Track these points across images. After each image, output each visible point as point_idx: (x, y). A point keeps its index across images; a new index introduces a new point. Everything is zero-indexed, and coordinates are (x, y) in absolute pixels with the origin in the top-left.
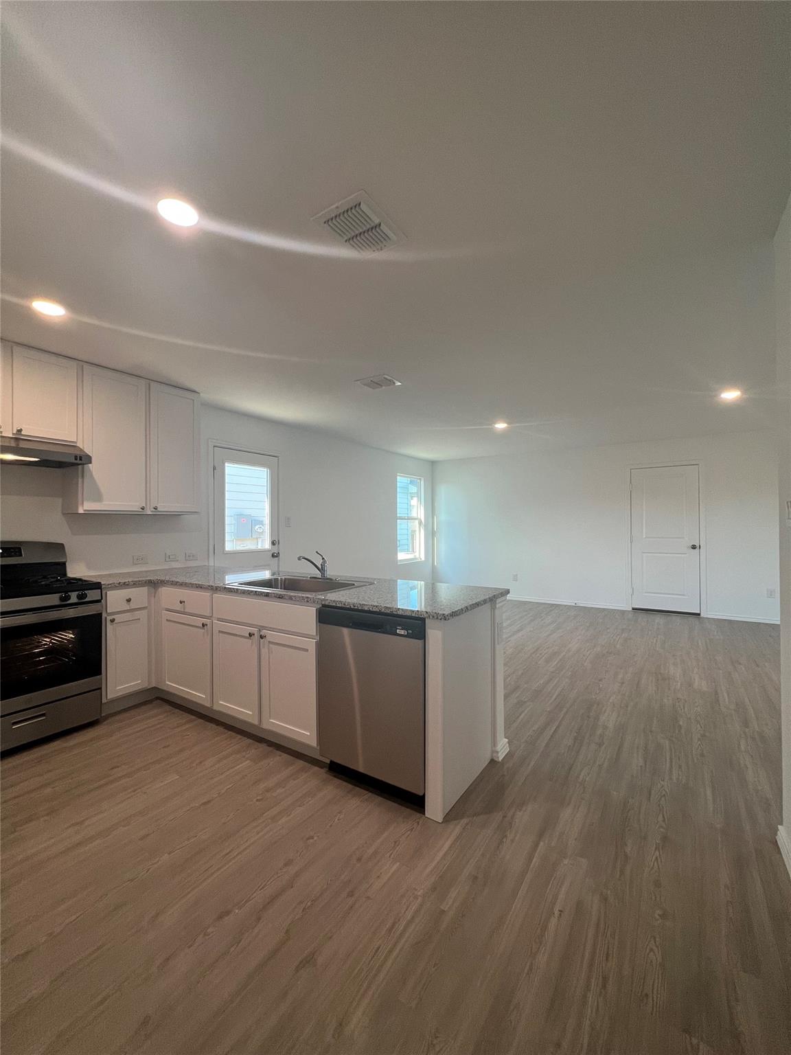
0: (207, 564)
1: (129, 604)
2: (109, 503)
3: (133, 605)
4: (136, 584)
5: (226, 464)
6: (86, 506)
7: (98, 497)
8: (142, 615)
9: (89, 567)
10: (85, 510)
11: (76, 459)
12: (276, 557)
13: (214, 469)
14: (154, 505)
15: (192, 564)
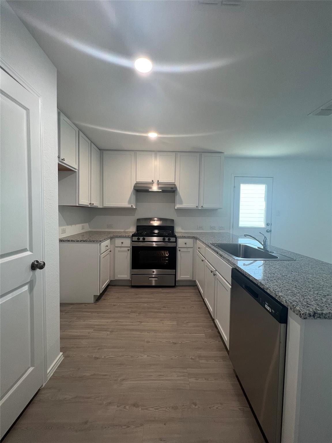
0: (229, 232)
1: (186, 245)
2: (184, 205)
3: (187, 246)
4: (189, 237)
5: (241, 185)
6: (178, 206)
7: (181, 203)
8: (191, 250)
9: (182, 229)
10: (177, 208)
11: (171, 189)
12: (269, 232)
13: (234, 187)
14: (201, 205)
15: (221, 231)
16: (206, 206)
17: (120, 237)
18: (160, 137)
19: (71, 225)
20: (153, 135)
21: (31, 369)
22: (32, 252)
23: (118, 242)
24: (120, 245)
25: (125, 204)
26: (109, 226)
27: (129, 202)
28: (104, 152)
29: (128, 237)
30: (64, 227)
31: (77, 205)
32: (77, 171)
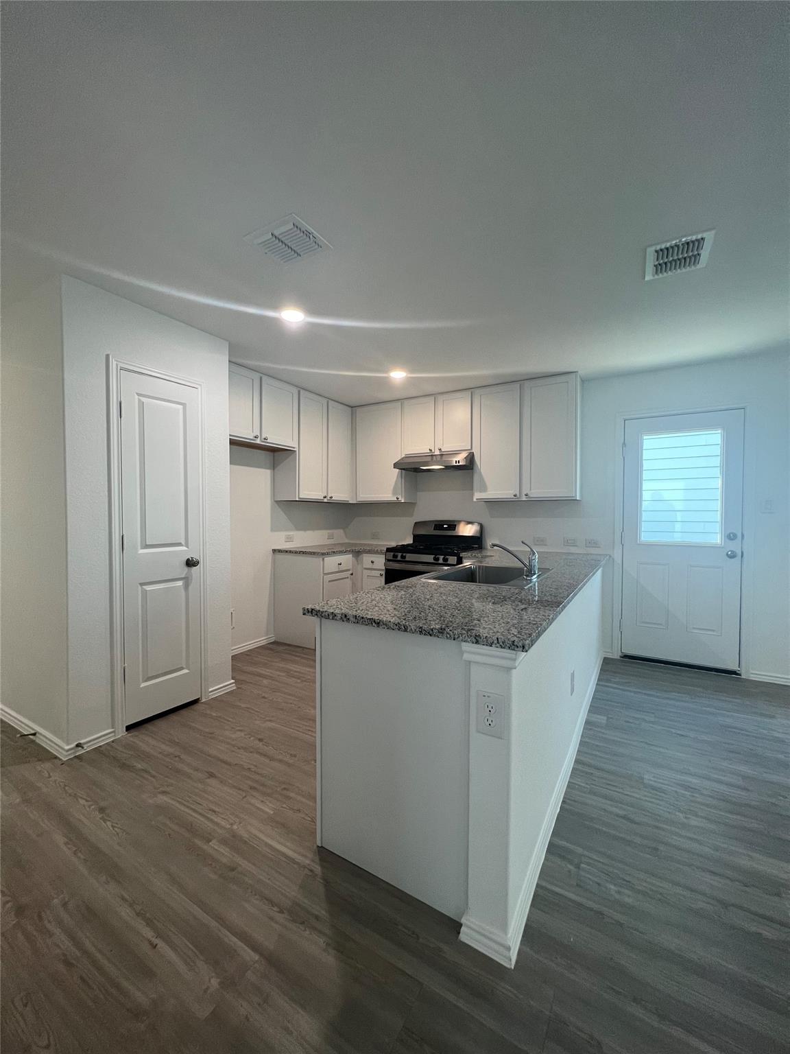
2: (490, 494)
5: (645, 437)
6: (478, 496)
10: (477, 499)
11: (456, 463)
13: (624, 445)
14: (525, 493)
15: (592, 551)
16: (536, 493)
17: (369, 552)
18: (410, 377)
19: (305, 529)
20: (398, 375)
21: (186, 671)
22: (188, 547)
23: (367, 559)
24: (370, 565)
25: (387, 495)
26: (375, 536)
27: (394, 493)
28: (359, 410)
29: (381, 553)
30: (291, 533)
31: (297, 499)
32: (296, 449)
